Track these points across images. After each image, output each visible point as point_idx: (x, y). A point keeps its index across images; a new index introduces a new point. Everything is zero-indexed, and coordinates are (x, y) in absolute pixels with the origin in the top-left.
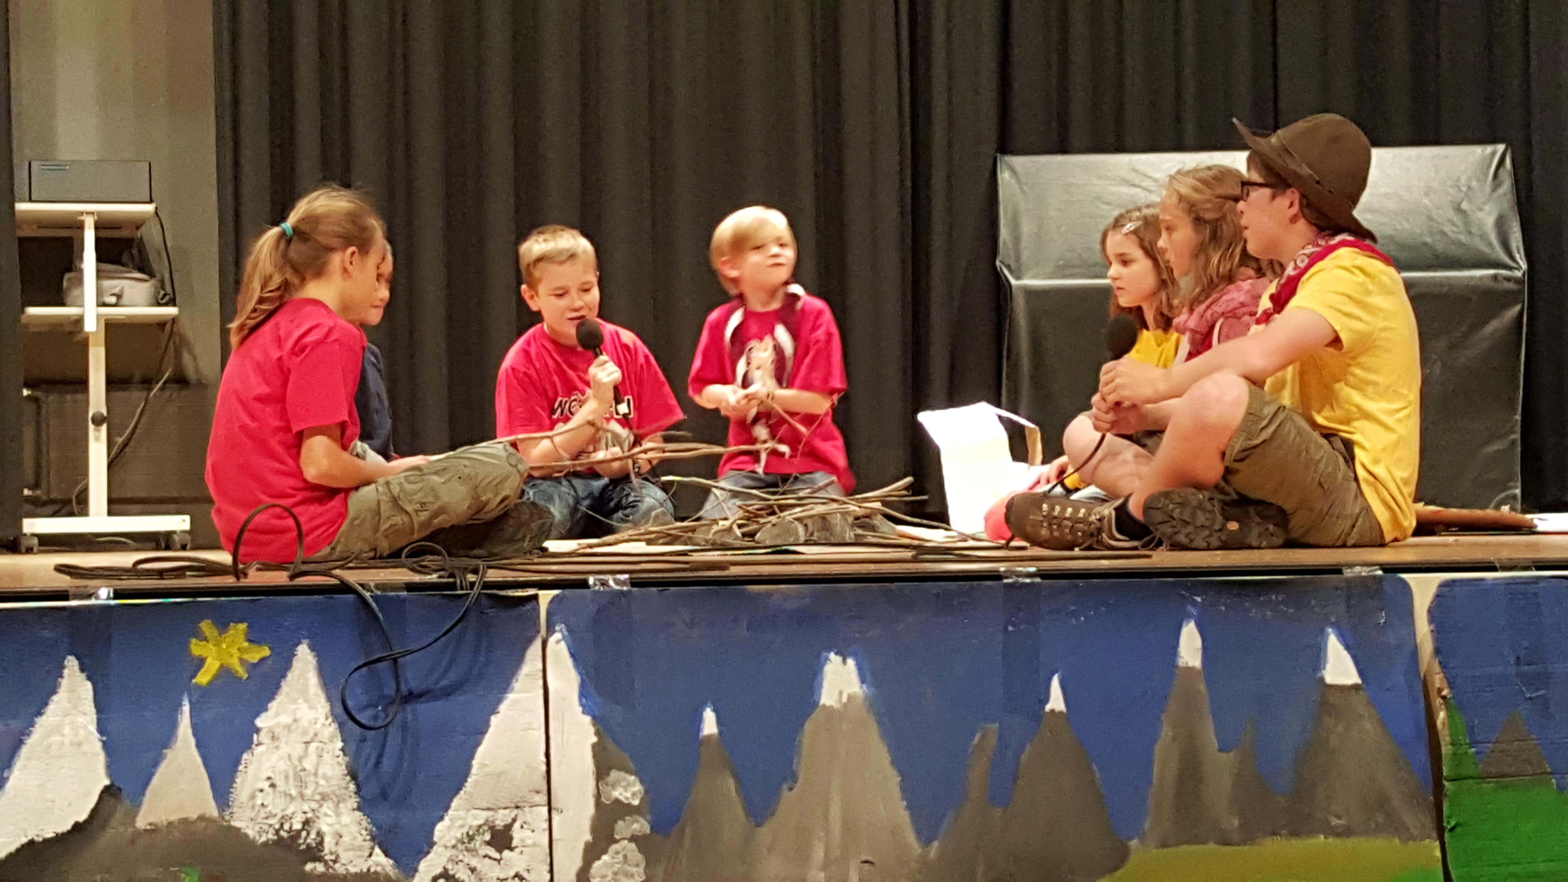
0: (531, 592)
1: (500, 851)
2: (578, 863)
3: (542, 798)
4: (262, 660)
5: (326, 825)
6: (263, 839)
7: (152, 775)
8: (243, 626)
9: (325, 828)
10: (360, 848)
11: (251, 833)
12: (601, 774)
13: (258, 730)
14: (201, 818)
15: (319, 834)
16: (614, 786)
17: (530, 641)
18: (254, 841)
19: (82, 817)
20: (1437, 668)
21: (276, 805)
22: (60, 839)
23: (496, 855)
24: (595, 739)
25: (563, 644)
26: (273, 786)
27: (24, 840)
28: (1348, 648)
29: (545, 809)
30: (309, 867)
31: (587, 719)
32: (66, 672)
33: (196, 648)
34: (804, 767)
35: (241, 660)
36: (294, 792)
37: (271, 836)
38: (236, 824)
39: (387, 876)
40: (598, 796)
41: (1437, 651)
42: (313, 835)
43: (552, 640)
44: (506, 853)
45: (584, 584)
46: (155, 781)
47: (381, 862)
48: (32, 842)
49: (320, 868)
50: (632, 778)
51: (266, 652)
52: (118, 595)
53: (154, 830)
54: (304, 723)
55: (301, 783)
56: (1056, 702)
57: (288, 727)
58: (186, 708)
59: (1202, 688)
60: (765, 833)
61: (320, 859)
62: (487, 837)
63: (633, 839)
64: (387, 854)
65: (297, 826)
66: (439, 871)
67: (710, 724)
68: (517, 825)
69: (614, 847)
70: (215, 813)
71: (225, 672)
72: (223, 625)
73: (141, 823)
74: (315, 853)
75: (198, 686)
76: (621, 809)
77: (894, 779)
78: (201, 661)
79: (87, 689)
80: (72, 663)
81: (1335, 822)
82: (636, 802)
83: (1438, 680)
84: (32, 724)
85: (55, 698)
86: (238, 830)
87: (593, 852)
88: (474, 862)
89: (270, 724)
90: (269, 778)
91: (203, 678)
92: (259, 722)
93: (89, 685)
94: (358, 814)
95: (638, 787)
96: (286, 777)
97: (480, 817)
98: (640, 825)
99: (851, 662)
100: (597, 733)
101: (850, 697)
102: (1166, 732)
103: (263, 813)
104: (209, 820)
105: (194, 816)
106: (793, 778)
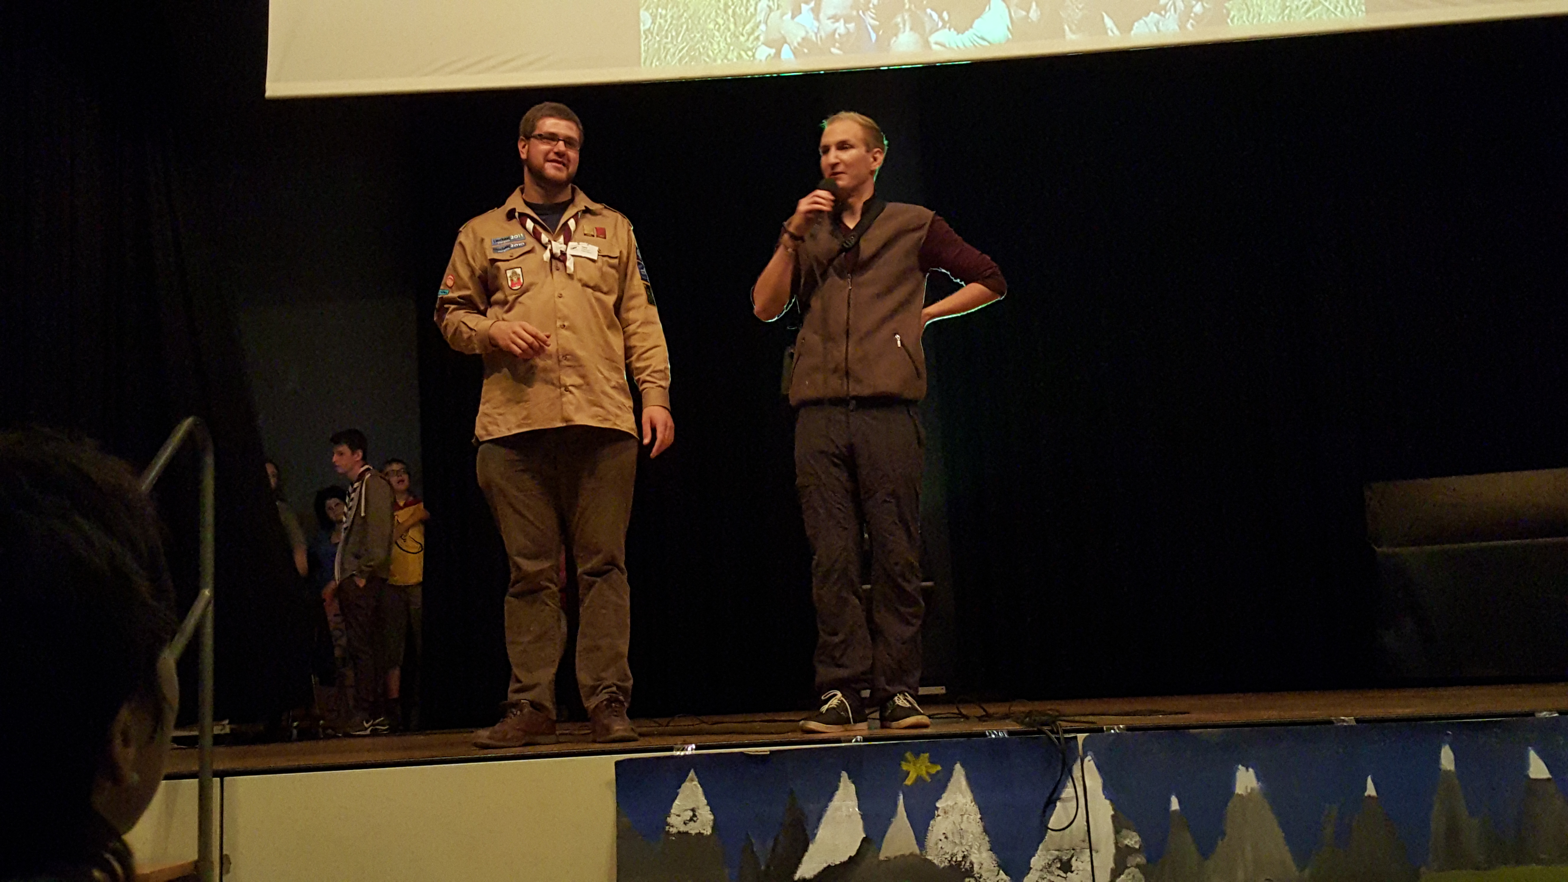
0: (1073, 735)
1: (1066, 873)
2: (1108, 879)
3: (1087, 845)
4: (938, 772)
5: (974, 858)
6: (942, 866)
7: (885, 832)
8: (927, 755)
9: (974, 860)
10: (992, 871)
11: (935, 862)
12: (1117, 832)
13: (937, 809)
14: (911, 854)
15: (972, 863)
16: (1125, 839)
17: (1074, 762)
18: (937, 867)
19: (853, 854)
21: (948, 848)
22: (843, 864)
23: (1064, 875)
24: (1112, 813)
25: (1092, 762)
26: (946, 838)
27: (825, 865)
28: (1542, 758)
29: (1088, 850)
30: (967, 880)
31: (1108, 802)
32: (842, 779)
33: (905, 767)
34: (1229, 827)
35: (928, 773)
36: (957, 841)
37: (947, 864)
38: (929, 858)
40: (1116, 843)
42: (968, 864)
43: (1086, 760)
44: (1069, 874)
45: (1100, 730)
46: (888, 835)
47: (1003, 878)
48: (829, 866)
50: (1134, 833)
51: (939, 768)
52: (865, 740)
53: (888, 860)
54: (960, 804)
55: (962, 837)
56: (1371, 790)
57: (952, 807)
58: (901, 797)
59: (1457, 781)
60: (1209, 865)
61: (972, 877)
62: (1059, 865)
63: (1138, 866)
64: (1007, 874)
65: (959, 859)
67: (1175, 805)
68: (1074, 859)
69: (1127, 871)
70: (918, 852)
71: (919, 779)
72: (917, 755)
73: (882, 857)
74: (969, 873)
75: (906, 785)
76: (1130, 850)
77: (1278, 834)
78: (908, 773)
79: (853, 788)
80: (844, 775)
81: (1541, 856)
82: (1137, 847)
84: (827, 806)
85: (837, 793)
86: (930, 861)
87: (1116, 873)
88: (1052, 879)
89: (944, 805)
90: (944, 834)
91: (909, 782)
92: (938, 805)
93: (853, 786)
94: (991, 852)
95: (1137, 838)
96: (953, 833)
97: (1054, 854)
98: (1140, 859)
99: (1251, 770)
100: (1114, 809)
101: (1252, 789)
102: (1437, 807)
103: (942, 853)
104: (916, 855)
105: (907, 853)
106: (1223, 834)
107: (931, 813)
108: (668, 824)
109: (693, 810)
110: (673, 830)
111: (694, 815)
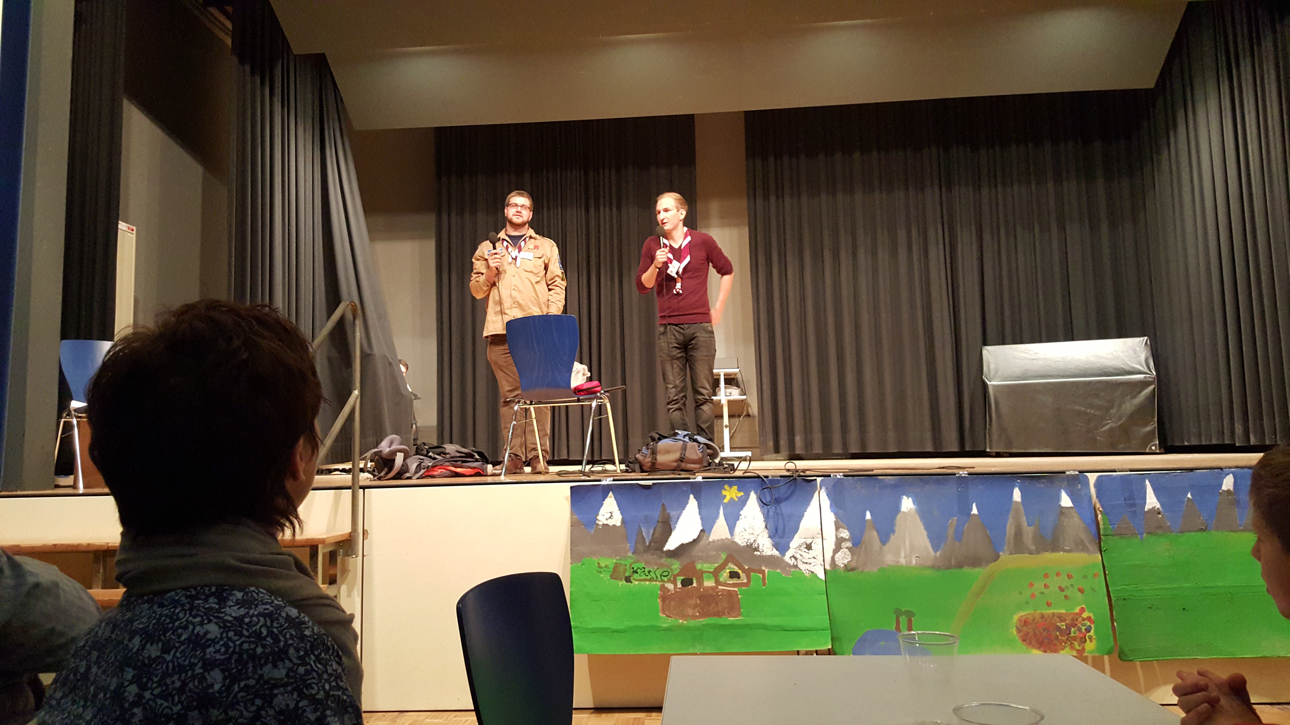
0: (815, 478)
1: (809, 550)
2: (831, 554)
3: (820, 536)
4: (742, 496)
5: (760, 541)
6: (743, 545)
8: (736, 487)
10: (770, 548)
11: (739, 543)
12: (837, 529)
13: (741, 515)
14: (726, 539)
15: (758, 544)
16: (841, 533)
17: (815, 492)
18: (740, 546)
19: (695, 537)
20: (1097, 502)
21: (746, 535)
22: (690, 543)
24: (835, 519)
25: (825, 493)
26: (745, 530)
28: (1068, 495)
29: (821, 539)
30: (756, 553)
31: (833, 514)
32: (690, 498)
33: (724, 493)
34: (897, 529)
35: (736, 496)
36: (751, 532)
37: (745, 544)
38: (735, 540)
39: (777, 557)
40: (836, 536)
41: (1097, 497)
42: (756, 544)
43: (821, 492)
44: (811, 551)
45: (830, 476)
46: (714, 528)
47: (776, 553)
48: (682, 544)
49: (758, 553)
50: (846, 531)
51: (742, 494)
52: (703, 478)
53: (714, 541)
54: (753, 513)
55: (753, 530)
56: (975, 511)
57: (749, 514)
58: (722, 509)
59: (1021, 507)
60: (886, 548)
61: (759, 551)
62: (805, 546)
63: (847, 548)
64: (777, 550)
65: (752, 541)
66: (792, 555)
67: (868, 516)
68: (813, 543)
69: (841, 550)
70: (729, 537)
71: (732, 499)
72: (731, 487)
73: (711, 539)
74: (757, 549)
75: (725, 503)
76: (843, 540)
77: (925, 533)
78: (725, 496)
79: (696, 503)
80: (692, 496)
81: (1066, 548)
82: (847, 538)
83: (1098, 505)
84: (682, 512)
85: (688, 505)
86: (736, 542)
87: (836, 551)
88: (801, 553)
89: (744, 513)
90: (744, 528)
91: (726, 501)
92: (741, 513)
93: (696, 502)
94: (769, 539)
95: (848, 533)
96: (749, 528)
97: (803, 541)
98: (849, 544)
99: (910, 498)
101: (911, 509)
102: (1010, 520)
103: (743, 538)
104: (728, 539)
105: (724, 538)
106: (894, 531)
107: (737, 517)
108: (597, 520)
109: (611, 513)
110: (600, 523)
111: (612, 516)
